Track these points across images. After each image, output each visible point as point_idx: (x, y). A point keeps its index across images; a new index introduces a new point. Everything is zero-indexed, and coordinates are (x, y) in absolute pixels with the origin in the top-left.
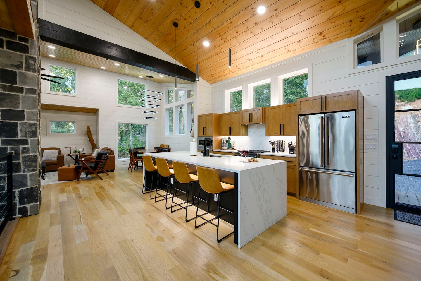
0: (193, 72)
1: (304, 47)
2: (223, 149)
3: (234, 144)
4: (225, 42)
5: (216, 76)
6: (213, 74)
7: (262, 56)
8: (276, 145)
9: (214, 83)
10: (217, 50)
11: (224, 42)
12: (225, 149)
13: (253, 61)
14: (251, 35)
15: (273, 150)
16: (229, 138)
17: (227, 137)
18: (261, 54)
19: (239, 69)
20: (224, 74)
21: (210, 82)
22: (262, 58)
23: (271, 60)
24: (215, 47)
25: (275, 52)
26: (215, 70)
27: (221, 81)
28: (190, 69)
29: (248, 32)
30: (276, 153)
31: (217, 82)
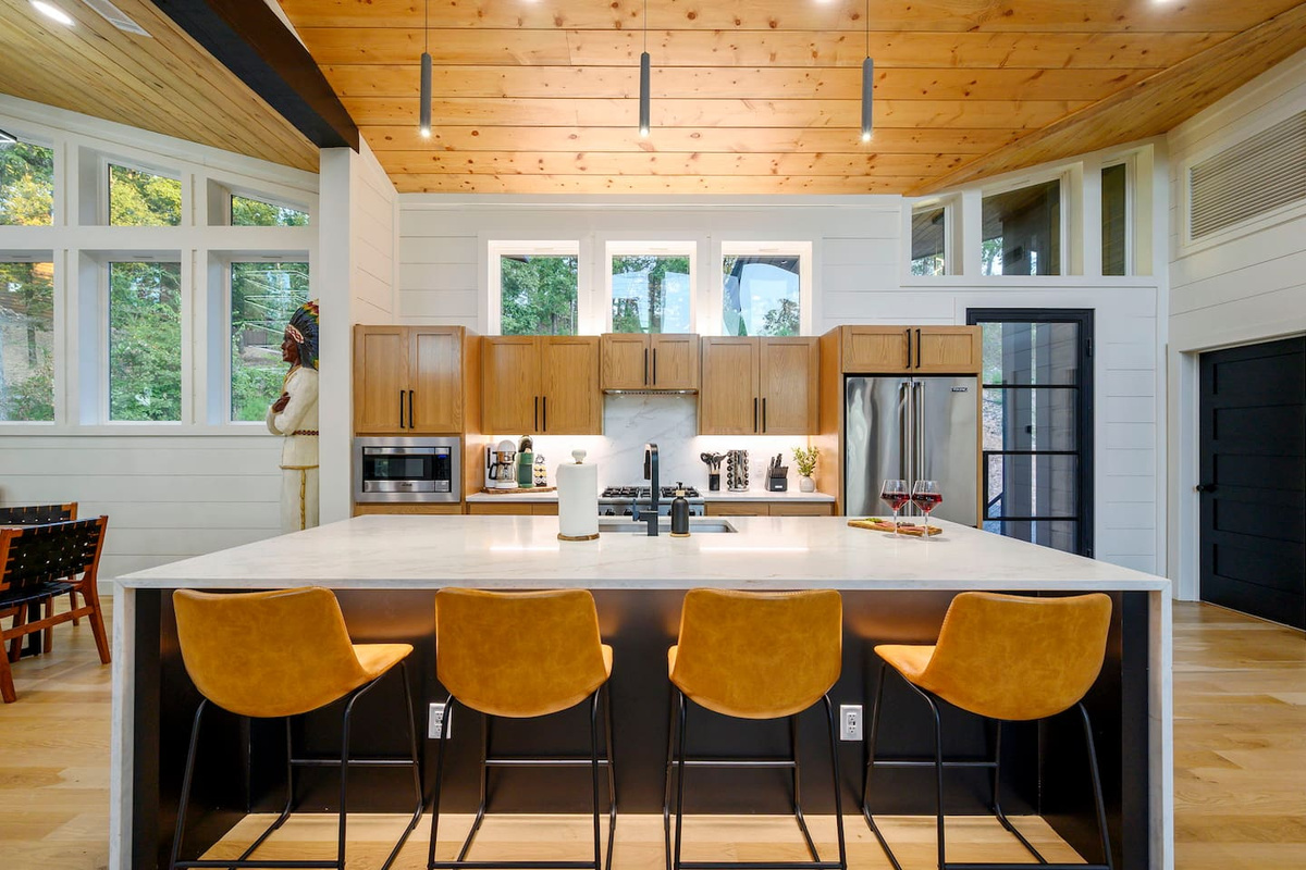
0: (338, 94)
1: (812, 178)
2: (499, 491)
3: (542, 467)
4: (618, 27)
5: (455, 162)
6: (449, 149)
7: (695, 155)
8: (724, 464)
9: (425, 190)
10: (555, 43)
11: (612, 26)
12: (507, 491)
13: (653, 159)
14: (726, 55)
15: (714, 482)
16: (526, 445)
17: (516, 440)
18: (697, 146)
19: (582, 169)
20: (502, 165)
21: (401, 178)
22: (691, 162)
23: (707, 181)
24: (559, 22)
25: (740, 158)
26: (475, 133)
27: (467, 191)
28: (324, 69)
29: (729, 38)
30: (724, 493)
31: (440, 191)
